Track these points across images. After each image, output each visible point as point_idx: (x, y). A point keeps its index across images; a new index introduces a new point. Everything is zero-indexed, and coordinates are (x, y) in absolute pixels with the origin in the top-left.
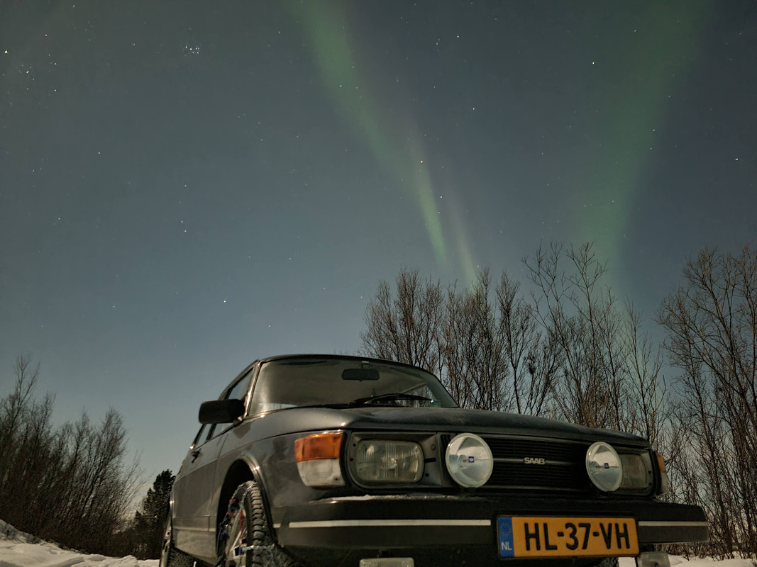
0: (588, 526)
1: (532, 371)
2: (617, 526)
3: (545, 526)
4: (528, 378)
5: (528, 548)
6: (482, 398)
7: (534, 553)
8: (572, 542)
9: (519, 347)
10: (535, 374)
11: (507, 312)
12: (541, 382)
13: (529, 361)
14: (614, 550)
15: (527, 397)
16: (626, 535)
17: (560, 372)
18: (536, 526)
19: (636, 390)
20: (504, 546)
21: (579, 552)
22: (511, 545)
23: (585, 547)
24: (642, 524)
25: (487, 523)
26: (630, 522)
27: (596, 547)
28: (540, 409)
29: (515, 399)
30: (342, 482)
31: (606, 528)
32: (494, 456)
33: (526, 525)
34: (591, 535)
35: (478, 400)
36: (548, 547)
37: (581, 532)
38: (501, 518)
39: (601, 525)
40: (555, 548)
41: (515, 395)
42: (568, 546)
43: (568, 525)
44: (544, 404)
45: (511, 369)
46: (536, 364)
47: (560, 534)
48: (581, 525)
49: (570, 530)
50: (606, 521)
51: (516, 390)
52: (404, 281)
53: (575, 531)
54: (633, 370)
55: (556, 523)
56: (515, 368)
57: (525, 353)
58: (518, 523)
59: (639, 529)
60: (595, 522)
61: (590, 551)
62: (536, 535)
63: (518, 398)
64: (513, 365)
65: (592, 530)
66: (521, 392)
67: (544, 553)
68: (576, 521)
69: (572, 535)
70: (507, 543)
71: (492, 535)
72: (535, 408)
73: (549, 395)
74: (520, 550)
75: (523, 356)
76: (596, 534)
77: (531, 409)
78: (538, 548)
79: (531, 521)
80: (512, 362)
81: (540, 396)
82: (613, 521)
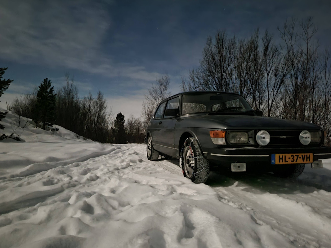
0: (298, 156)
1: (276, 75)
2: (307, 155)
3: (285, 156)
4: (274, 78)
5: (279, 162)
6: (252, 87)
7: (281, 163)
8: (292, 160)
9: (271, 66)
10: (277, 77)
11: (266, 49)
12: (279, 81)
13: (275, 71)
14: (305, 162)
15: (272, 87)
16: (309, 158)
17: (289, 76)
18: (282, 156)
19: (323, 86)
20: (273, 161)
21: (295, 162)
22: (275, 161)
23: (296, 161)
24: (315, 154)
25: (268, 156)
26: (311, 155)
27: (300, 161)
28: (277, 92)
29: (267, 88)
30: (226, 144)
31: (303, 156)
32: (271, 136)
33: (280, 156)
34: (299, 158)
35: (250, 87)
36: (285, 161)
37: (295, 158)
38: (272, 155)
39: (302, 156)
40: (287, 162)
41: (267, 87)
42: (291, 161)
43: (292, 156)
44: (279, 90)
45: (266, 75)
46: (278, 72)
47: (289, 158)
48: (296, 156)
49: (292, 157)
50: (303, 154)
51: (267, 84)
52: (219, 36)
53: (294, 157)
54: (323, 78)
55: (288, 155)
56: (268, 75)
57: (273, 68)
58: (277, 156)
59: (314, 156)
60: (300, 155)
61: (298, 162)
62: (282, 159)
63: (268, 88)
64: (267, 73)
65: (299, 157)
66: (270, 85)
67: (284, 163)
68: (294, 155)
69: (293, 158)
70: (274, 161)
71: (269, 159)
72: (275, 92)
73: (282, 86)
74: (277, 162)
75: (272, 69)
76: (300, 158)
77: (274, 92)
78: (282, 162)
79: (281, 155)
80: (267, 72)
81: (278, 86)
82: (306, 154)
